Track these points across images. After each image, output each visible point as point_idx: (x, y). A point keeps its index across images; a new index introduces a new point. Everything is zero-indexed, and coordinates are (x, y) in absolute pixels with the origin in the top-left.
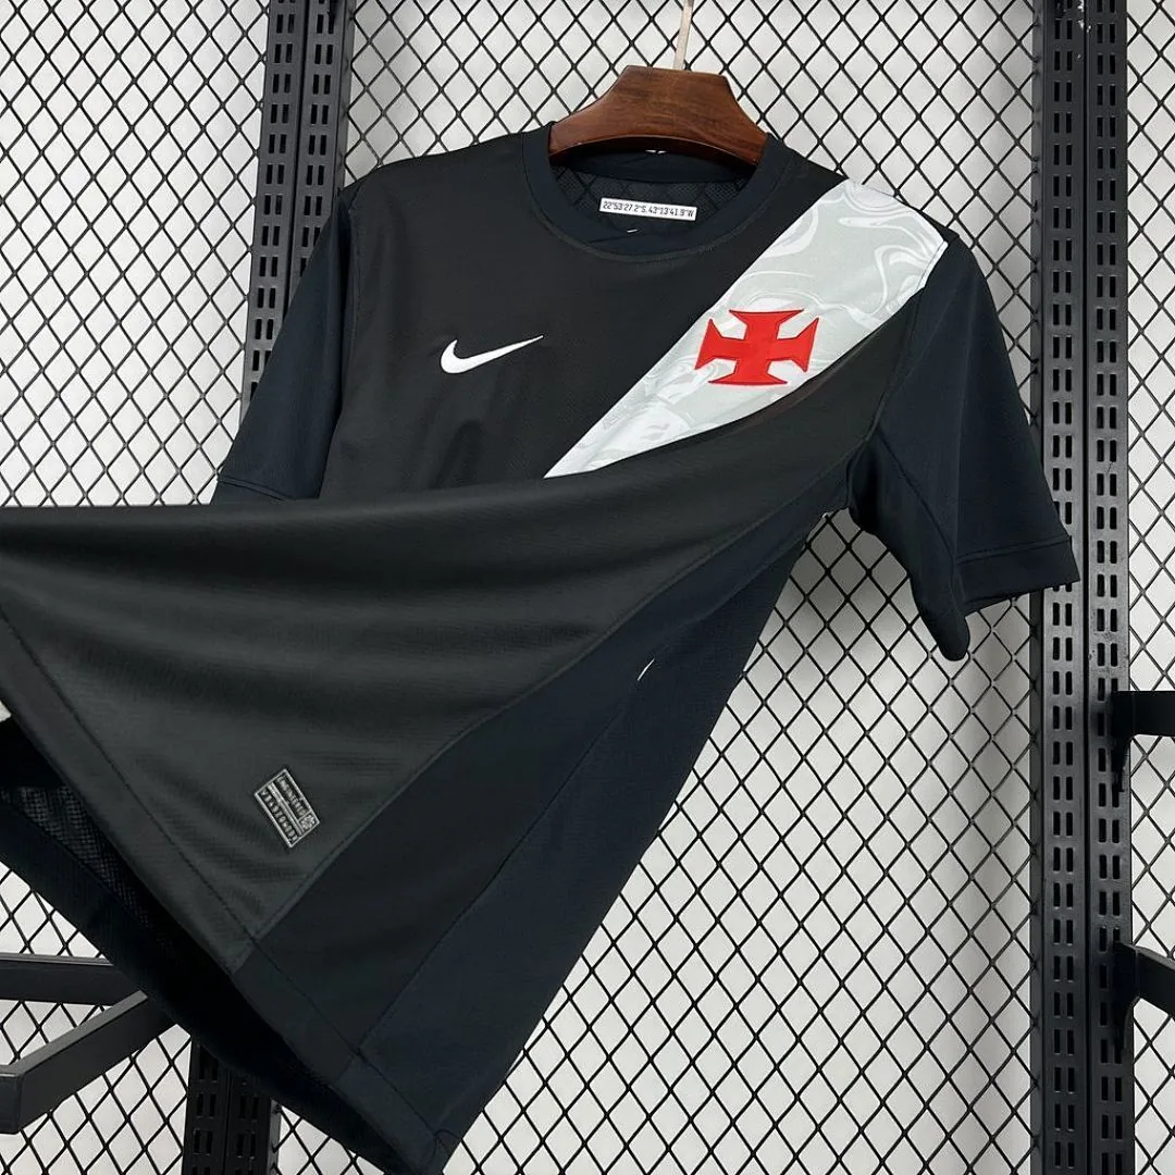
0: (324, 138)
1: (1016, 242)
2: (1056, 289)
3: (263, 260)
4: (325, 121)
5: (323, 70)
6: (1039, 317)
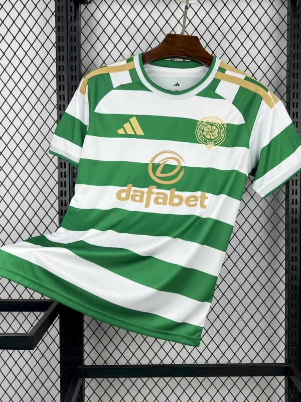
0: (75, 56)
1: (282, 82)
2: (294, 97)
3: (60, 96)
4: (75, 50)
5: (73, 34)
6: (289, 105)
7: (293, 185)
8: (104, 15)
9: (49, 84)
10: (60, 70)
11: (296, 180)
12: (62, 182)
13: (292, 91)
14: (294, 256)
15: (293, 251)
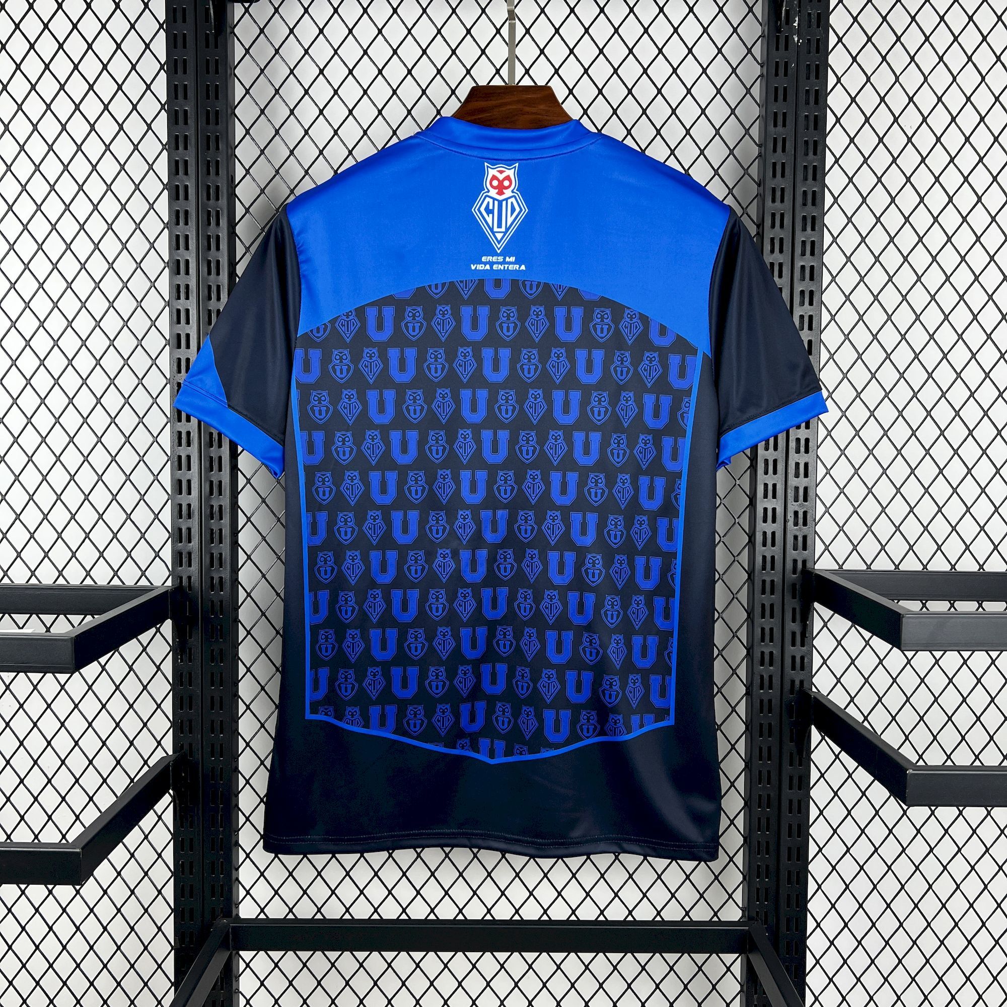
7: (766, 473)
8: (291, 31)
9: (151, 206)
10: (177, 173)
11: (775, 461)
12: (180, 457)
13: (768, 234)
14: (767, 651)
15: (763, 640)
